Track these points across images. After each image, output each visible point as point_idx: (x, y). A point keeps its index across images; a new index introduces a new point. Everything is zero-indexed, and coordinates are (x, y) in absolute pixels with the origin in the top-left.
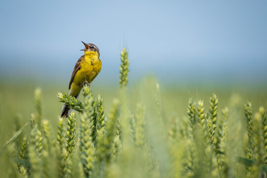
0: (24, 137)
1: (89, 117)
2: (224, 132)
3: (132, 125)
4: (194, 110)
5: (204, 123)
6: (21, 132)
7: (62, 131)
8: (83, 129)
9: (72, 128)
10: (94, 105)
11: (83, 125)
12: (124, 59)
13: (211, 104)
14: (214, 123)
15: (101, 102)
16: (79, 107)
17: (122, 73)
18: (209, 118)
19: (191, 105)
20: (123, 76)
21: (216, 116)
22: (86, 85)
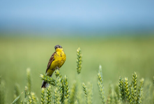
0: (21, 100)
1: (59, 90)
2: (141, 94)
3: (86, 92)
4: (122, 83)
5: (128, 91)
6: (19, 97)
7: (44, 96)
8: (55, 98)
9: (49, 95)
10: (63, 81)
11: (56, 95)
12: (79, 54)
13: (133, 78)
14: (135, 89)
15: (66, 79)
16: (53, 83)
17: (78, 63)
18: (132, 86)
19: (120, 80)
20: (79, 64)
21: (136, 85)
22: (57, 69)
